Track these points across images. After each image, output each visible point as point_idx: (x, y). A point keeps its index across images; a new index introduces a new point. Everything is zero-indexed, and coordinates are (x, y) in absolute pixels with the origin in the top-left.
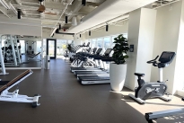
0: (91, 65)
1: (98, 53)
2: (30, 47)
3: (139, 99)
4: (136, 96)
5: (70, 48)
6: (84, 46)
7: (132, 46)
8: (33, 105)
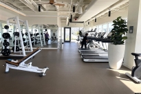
0: (96, 47)
1: (102, 37)
2: (54, 34)
3: (135, 78)
4: (133, 75)
5: (80, 33)
6: (92, 31)
7: (132, 28)
8: (40, 75)
